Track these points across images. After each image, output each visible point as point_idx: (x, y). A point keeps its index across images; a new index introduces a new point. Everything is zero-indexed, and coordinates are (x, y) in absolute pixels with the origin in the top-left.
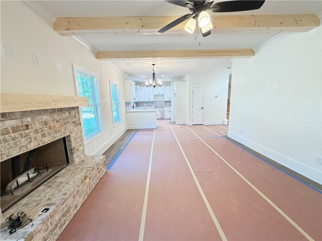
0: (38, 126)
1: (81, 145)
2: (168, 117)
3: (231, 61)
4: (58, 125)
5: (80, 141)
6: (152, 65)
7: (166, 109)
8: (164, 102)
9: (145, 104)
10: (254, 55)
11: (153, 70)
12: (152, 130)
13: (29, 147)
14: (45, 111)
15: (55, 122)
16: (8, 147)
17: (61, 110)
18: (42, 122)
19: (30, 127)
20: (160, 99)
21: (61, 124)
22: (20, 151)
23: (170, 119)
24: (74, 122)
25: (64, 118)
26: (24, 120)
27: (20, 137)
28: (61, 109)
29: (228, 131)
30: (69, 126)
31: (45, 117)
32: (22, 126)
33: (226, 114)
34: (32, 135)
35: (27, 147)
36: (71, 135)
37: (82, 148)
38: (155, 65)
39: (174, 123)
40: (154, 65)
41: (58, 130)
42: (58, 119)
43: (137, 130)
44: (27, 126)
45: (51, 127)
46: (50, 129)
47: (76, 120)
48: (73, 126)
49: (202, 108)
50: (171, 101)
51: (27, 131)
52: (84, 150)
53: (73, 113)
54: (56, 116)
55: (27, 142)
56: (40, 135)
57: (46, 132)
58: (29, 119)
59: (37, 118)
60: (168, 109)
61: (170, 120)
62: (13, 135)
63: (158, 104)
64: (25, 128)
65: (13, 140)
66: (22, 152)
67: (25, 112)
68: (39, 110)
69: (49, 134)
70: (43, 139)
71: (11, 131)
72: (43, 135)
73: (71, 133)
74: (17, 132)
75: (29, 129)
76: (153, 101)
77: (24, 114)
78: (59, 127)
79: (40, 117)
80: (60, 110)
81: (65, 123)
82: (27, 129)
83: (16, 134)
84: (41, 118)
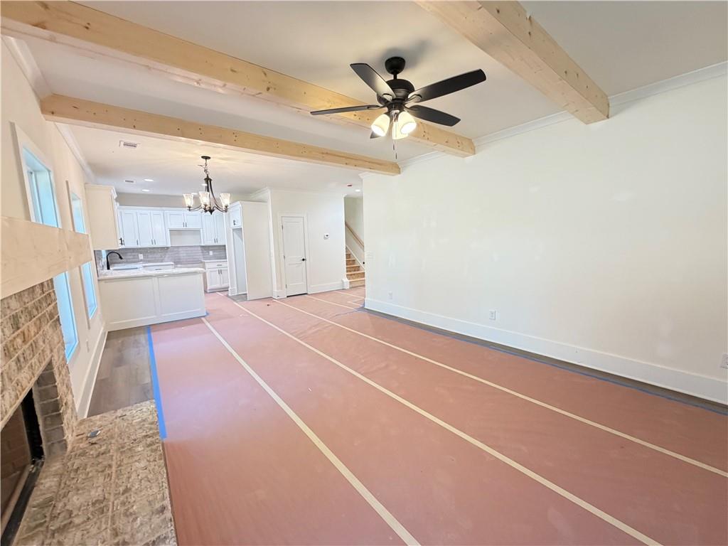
2: (217, 286)
3: (360, 175)
4: (32, 328)
6: (203, 157)
7: (211, 265)
8: (199, 248)
9: (141, 257)
10: (399, 173)
11: (206, 171)
12: (196, 320)
20: (188, 241)
21: (36, 324)
23: (226, 290)
24: (51, 316)
29: (366, 299)
30: (46, 330)
33: (345, 270)
36: (53, 359)
38: (209, 158)
39: (243, 297)
40: (207, 158)
41: (35, 345)
43: (148, 329)
47: (52, 307)
48: (51, 330)
49: (303, 260)
50: (225, 246)
60: (215, 265)
61: (226, 293)
63: (183, 254)
73: (52, 350)
76: (169, 245)
78: (35, 335)
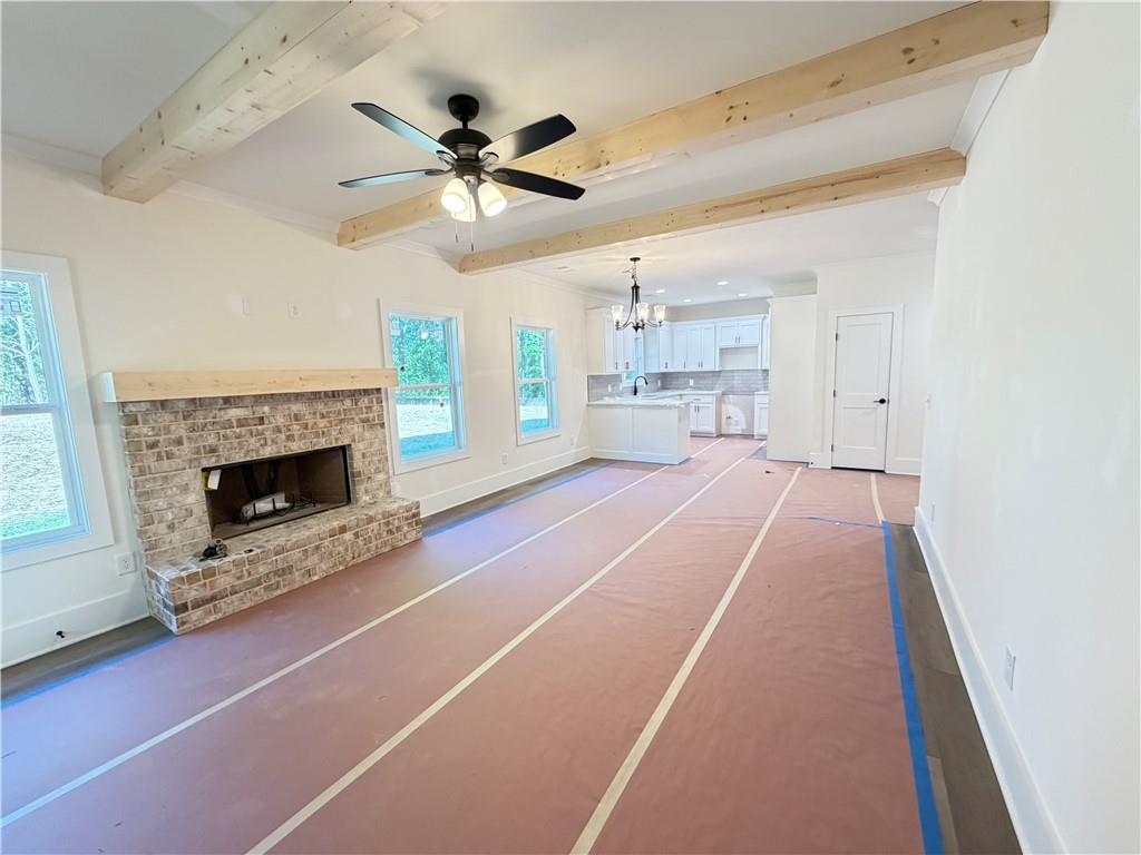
0: (282, 420)
1: (378, 471)
4: (322, 423)
5: (379, 461)
7: (760, 399)
12: (657, 467)
13: (261, 452)
14: (298, 396)
15: (318, 416)
16: (229, 446)
17: (334, 395)
18: (289, 415)
19: (266, 421)
21: (330, 422)
22: (245, 456)
24: (363, 421)
25: (339, 411)
26: (257, 409)
27: (248, 435)
28: (333, 392)
30: (349, 427)
31: (296, 408)
32: (253, 419)
34: (268, 434)
35: (258, 452)
36: (353, 446)
37: (381, 477)
38: (638, 259)
40: (635, 260)
41: (323, 433)
42: (324, 412)
44: (262, 419)
45: (307, 424)
46: (306, 428)
47: (371, 415)
48: (361, 429)
49: (882, 401)
51: (260, 427)
52: (387, 482)
53: (364, 401)
54: (320, 407)
55: (258, 444)
56: (283, 436)
57: (296, 434)
58: (266, 409)
59: (280, 407)
62: (238, 430)
63: (737, 381)
64: (257, 422)
65: (237, 438)
66: (248, 459)
67: (260, 396)
68: (286, 394)
69: (302, 437)
70: (289, 444)
71: (235, 424)
72: (290, 438)
73: (354, 441)
74: (243, 426)
75: (263, 424)
76: (718, 369)
77: (259, 399)
78: (325, 427)
79: (286, 407)
80: (330, 394)
81: (342, 421)
82: (260, 424)
83: (243, 430)
84: (289, 409)
